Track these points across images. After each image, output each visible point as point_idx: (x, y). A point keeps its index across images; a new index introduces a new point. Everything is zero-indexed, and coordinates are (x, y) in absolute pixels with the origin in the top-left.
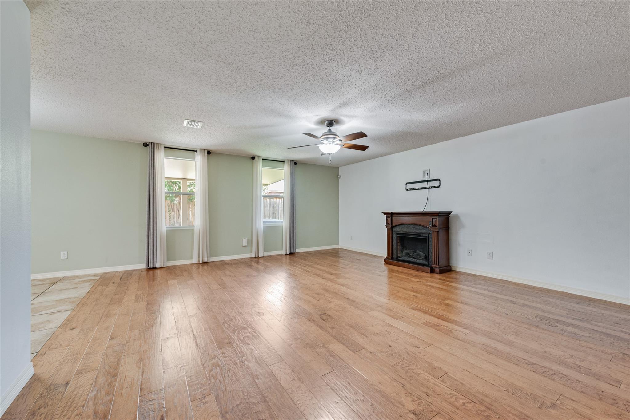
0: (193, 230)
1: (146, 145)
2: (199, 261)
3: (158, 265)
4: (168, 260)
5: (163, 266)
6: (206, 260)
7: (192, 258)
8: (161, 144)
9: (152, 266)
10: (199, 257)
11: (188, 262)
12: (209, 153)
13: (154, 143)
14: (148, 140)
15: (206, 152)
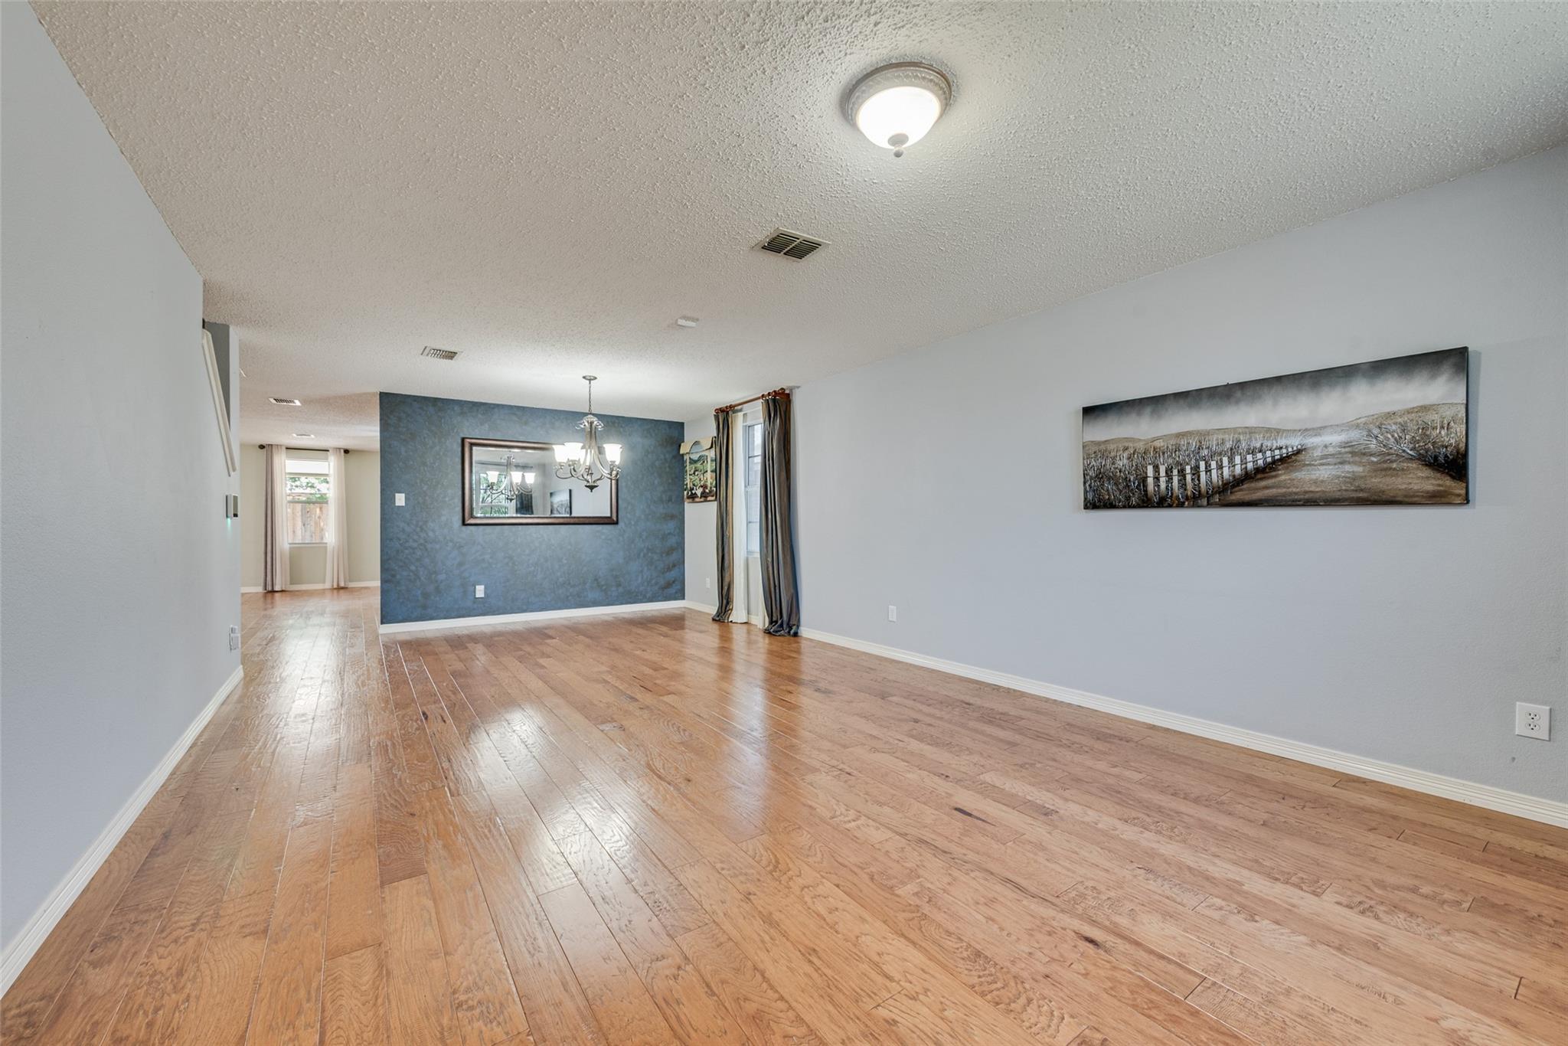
0: (326, 547)
1: (262, 447)
2: (333, 586)
3: (277, 588)
4: (291, 584)
5: (284, 589)
6: (342, 584)
7: (324, 582)
8: (281, 446)
9: (270, 589)
10: (333, 582)
11: (320, 586)
12: (346, 451)
13: (272, 445)
14: (264, 443)
15: (342, 451)
